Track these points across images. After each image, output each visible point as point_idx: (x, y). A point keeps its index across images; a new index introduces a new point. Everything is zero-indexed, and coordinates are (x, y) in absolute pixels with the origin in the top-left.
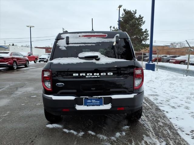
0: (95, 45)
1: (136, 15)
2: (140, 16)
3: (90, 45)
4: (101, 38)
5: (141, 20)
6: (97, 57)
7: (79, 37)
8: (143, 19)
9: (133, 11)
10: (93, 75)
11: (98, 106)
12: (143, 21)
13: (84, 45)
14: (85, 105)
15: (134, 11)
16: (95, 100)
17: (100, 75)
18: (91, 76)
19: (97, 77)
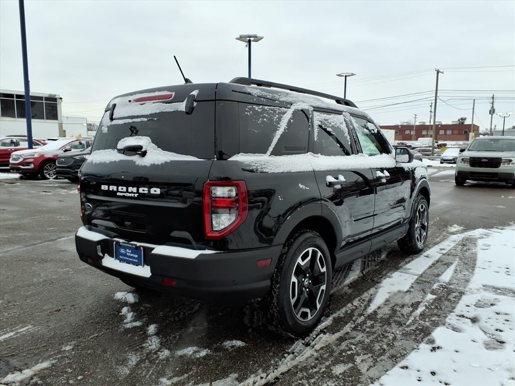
0: (146, 120)
3: (139, 120)
4: (160, 102)
6: (140, 147)
7: (129, 103)
10: (127, 192)
11: (135, 266)
13: (130, 121)
14: (117, 258)
16: (130, 251)
17: (138, 192)
18: (124, 194)
19: (133, 195)
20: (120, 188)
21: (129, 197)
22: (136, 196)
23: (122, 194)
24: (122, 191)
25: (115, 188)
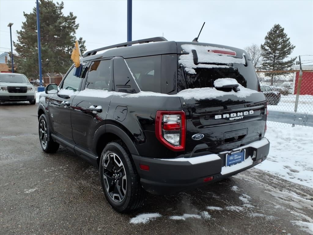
1: (62, 11)
2: (71, 14)
5: (72, 21)
7: (208, 52)
8: (76, 20)
9: (58, 4)
10: (237, 116)
12: (76, 23)
14: (227, 165)
15: (60, 3)
16: (237, 155)
17: (243, 115)
18: (235, 118)
19: (240, 118)
20: (232, 115)
21: (238, 119)
22: (242, 118)
23: (233, 119)
24: (233, 116)
25: (228, 116)
